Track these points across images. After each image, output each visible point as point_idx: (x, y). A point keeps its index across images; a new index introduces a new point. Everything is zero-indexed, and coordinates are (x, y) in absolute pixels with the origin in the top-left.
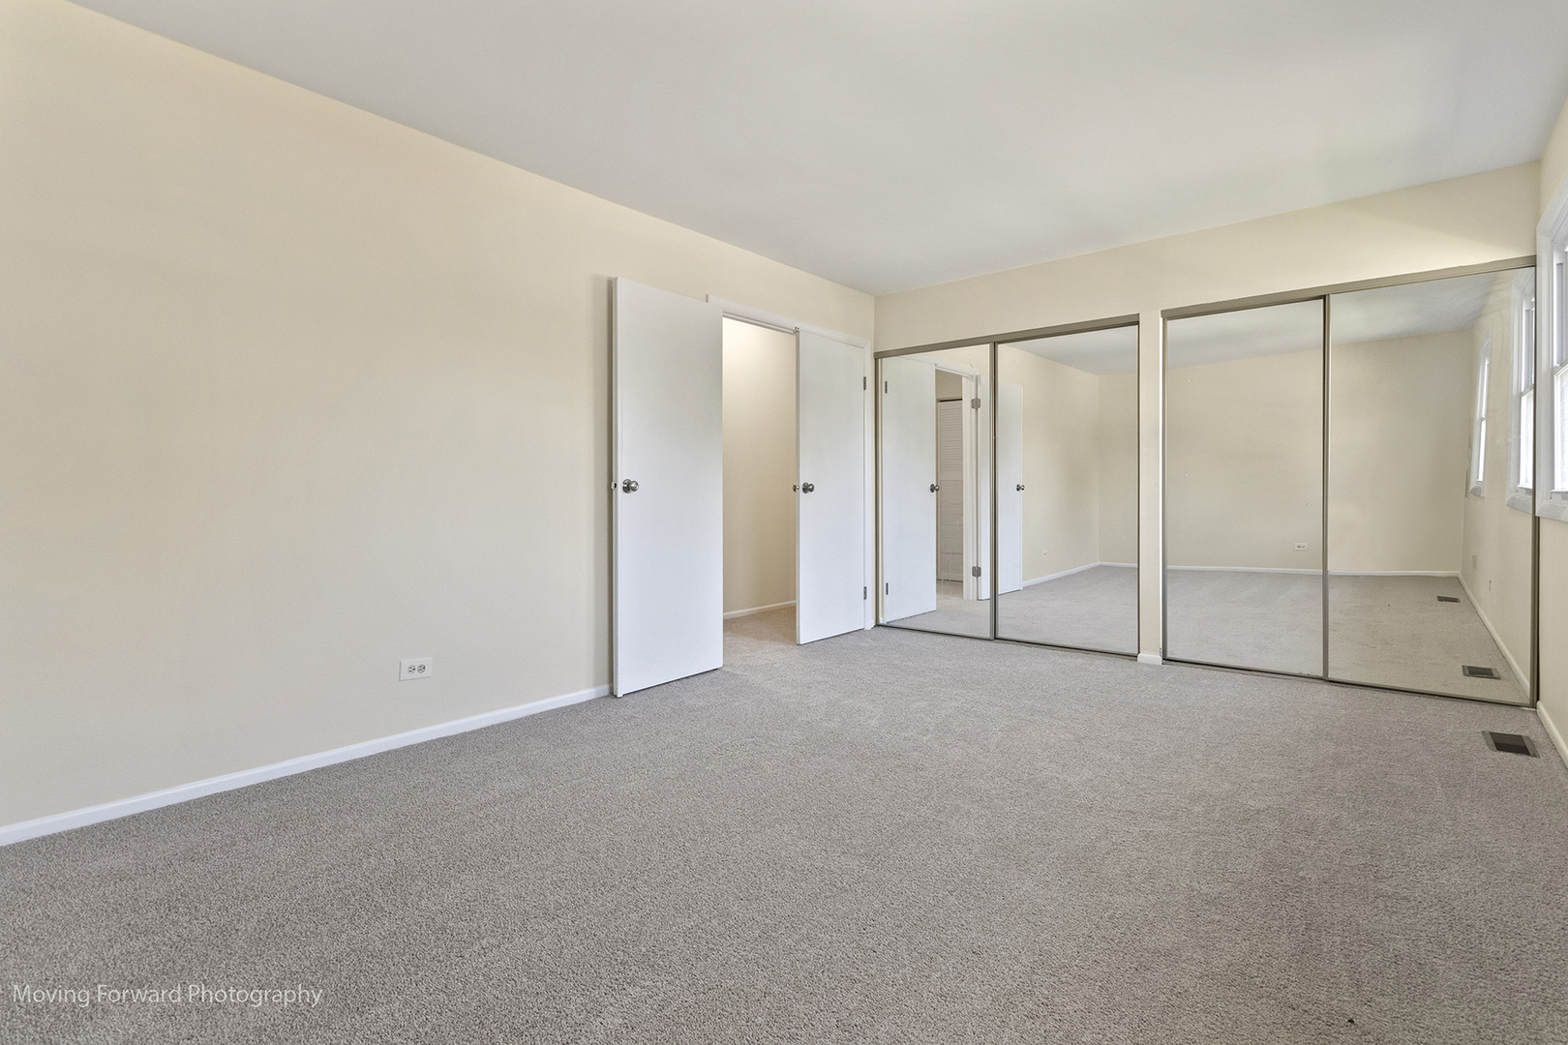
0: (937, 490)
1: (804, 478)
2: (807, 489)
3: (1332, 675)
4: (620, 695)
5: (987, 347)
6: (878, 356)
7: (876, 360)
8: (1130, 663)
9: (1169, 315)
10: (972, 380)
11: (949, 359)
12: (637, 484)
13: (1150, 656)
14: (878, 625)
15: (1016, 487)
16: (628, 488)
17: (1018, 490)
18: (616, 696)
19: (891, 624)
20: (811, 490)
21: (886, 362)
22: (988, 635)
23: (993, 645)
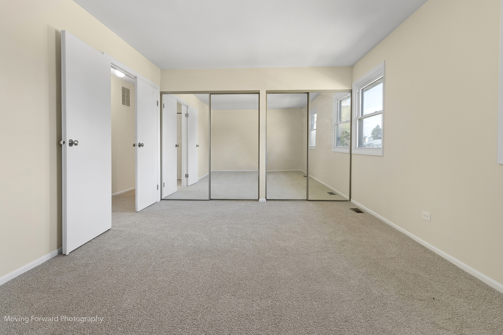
0: (178, 146)
1: (139, 141)
2: (140, 145)
3: (309, 199)
4: (68, 254)
5: (208, 95)
6: (162, 93)
7: (161, 95)
8: (257, 202)
9: (268, 92)
10: (185, 106)
11: (183, 98)
12: (78, 142)
13: (262, 199)
14: (161, 200)
15: (196, 146)
16: (71, 144)
17: (197, 146)
18: (65, 255)
19: (166, 198)
20: (142, 146)
21: (164, 96)
22: (208, 199)
23: (210, 202)
